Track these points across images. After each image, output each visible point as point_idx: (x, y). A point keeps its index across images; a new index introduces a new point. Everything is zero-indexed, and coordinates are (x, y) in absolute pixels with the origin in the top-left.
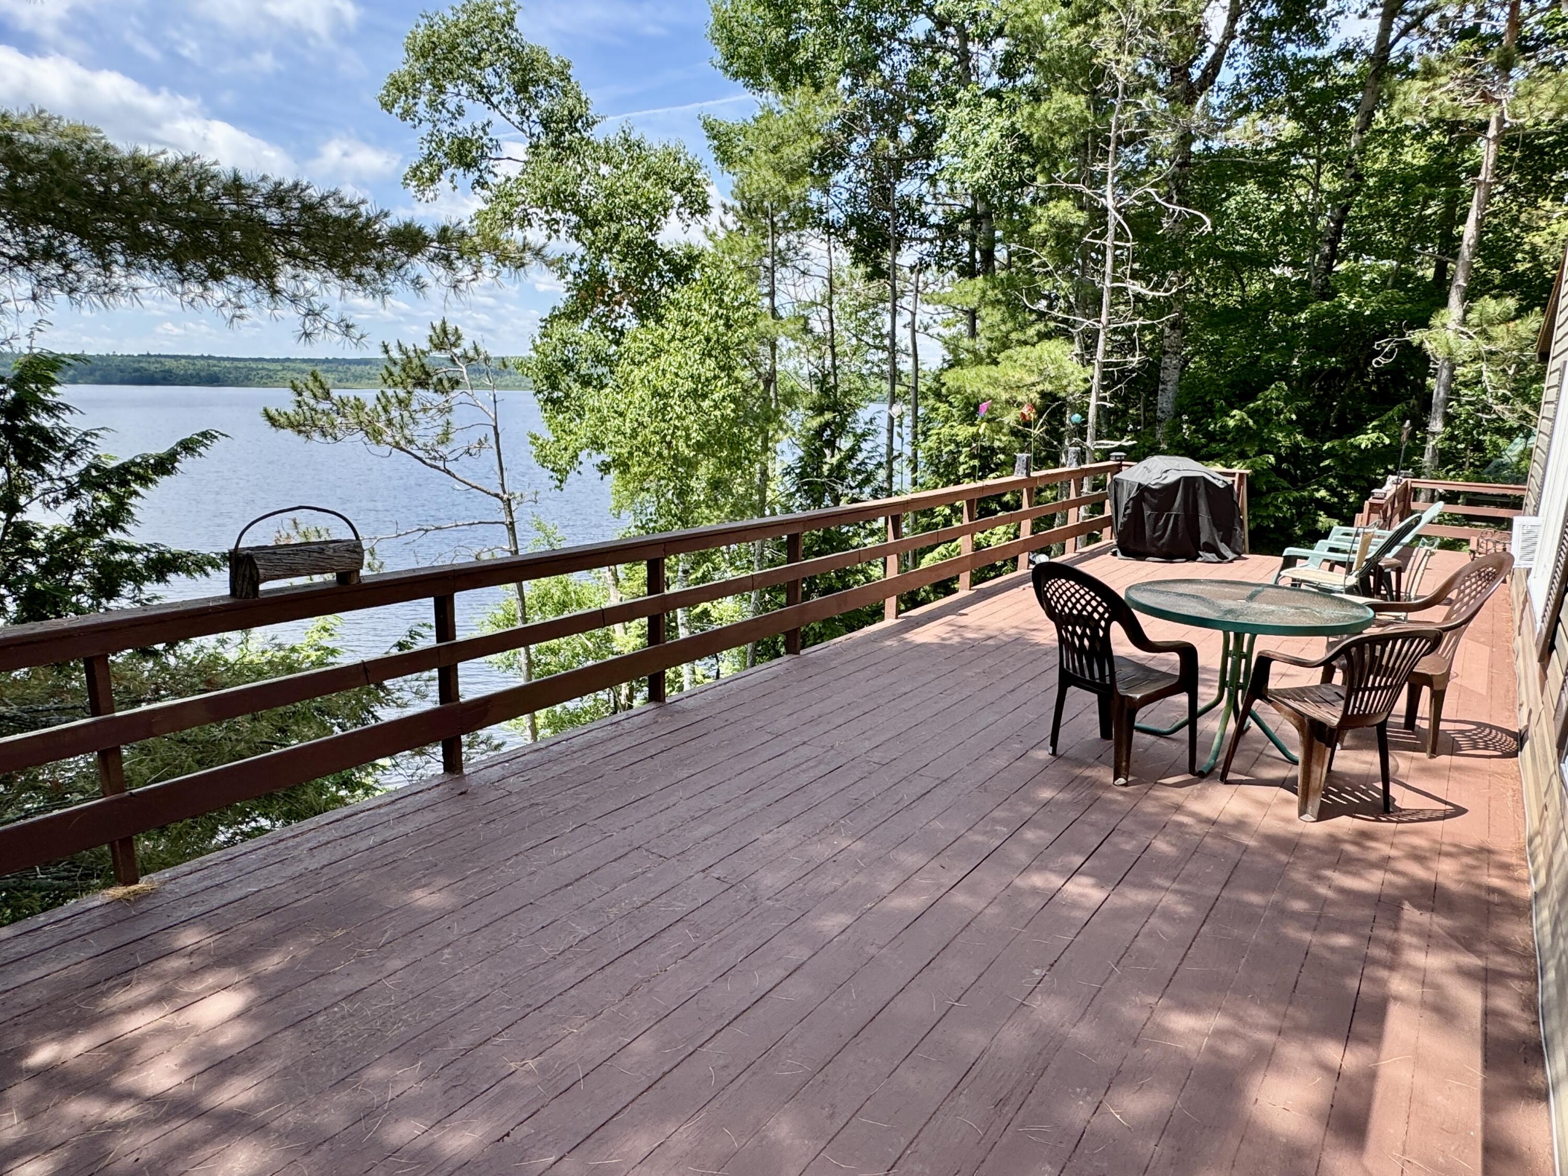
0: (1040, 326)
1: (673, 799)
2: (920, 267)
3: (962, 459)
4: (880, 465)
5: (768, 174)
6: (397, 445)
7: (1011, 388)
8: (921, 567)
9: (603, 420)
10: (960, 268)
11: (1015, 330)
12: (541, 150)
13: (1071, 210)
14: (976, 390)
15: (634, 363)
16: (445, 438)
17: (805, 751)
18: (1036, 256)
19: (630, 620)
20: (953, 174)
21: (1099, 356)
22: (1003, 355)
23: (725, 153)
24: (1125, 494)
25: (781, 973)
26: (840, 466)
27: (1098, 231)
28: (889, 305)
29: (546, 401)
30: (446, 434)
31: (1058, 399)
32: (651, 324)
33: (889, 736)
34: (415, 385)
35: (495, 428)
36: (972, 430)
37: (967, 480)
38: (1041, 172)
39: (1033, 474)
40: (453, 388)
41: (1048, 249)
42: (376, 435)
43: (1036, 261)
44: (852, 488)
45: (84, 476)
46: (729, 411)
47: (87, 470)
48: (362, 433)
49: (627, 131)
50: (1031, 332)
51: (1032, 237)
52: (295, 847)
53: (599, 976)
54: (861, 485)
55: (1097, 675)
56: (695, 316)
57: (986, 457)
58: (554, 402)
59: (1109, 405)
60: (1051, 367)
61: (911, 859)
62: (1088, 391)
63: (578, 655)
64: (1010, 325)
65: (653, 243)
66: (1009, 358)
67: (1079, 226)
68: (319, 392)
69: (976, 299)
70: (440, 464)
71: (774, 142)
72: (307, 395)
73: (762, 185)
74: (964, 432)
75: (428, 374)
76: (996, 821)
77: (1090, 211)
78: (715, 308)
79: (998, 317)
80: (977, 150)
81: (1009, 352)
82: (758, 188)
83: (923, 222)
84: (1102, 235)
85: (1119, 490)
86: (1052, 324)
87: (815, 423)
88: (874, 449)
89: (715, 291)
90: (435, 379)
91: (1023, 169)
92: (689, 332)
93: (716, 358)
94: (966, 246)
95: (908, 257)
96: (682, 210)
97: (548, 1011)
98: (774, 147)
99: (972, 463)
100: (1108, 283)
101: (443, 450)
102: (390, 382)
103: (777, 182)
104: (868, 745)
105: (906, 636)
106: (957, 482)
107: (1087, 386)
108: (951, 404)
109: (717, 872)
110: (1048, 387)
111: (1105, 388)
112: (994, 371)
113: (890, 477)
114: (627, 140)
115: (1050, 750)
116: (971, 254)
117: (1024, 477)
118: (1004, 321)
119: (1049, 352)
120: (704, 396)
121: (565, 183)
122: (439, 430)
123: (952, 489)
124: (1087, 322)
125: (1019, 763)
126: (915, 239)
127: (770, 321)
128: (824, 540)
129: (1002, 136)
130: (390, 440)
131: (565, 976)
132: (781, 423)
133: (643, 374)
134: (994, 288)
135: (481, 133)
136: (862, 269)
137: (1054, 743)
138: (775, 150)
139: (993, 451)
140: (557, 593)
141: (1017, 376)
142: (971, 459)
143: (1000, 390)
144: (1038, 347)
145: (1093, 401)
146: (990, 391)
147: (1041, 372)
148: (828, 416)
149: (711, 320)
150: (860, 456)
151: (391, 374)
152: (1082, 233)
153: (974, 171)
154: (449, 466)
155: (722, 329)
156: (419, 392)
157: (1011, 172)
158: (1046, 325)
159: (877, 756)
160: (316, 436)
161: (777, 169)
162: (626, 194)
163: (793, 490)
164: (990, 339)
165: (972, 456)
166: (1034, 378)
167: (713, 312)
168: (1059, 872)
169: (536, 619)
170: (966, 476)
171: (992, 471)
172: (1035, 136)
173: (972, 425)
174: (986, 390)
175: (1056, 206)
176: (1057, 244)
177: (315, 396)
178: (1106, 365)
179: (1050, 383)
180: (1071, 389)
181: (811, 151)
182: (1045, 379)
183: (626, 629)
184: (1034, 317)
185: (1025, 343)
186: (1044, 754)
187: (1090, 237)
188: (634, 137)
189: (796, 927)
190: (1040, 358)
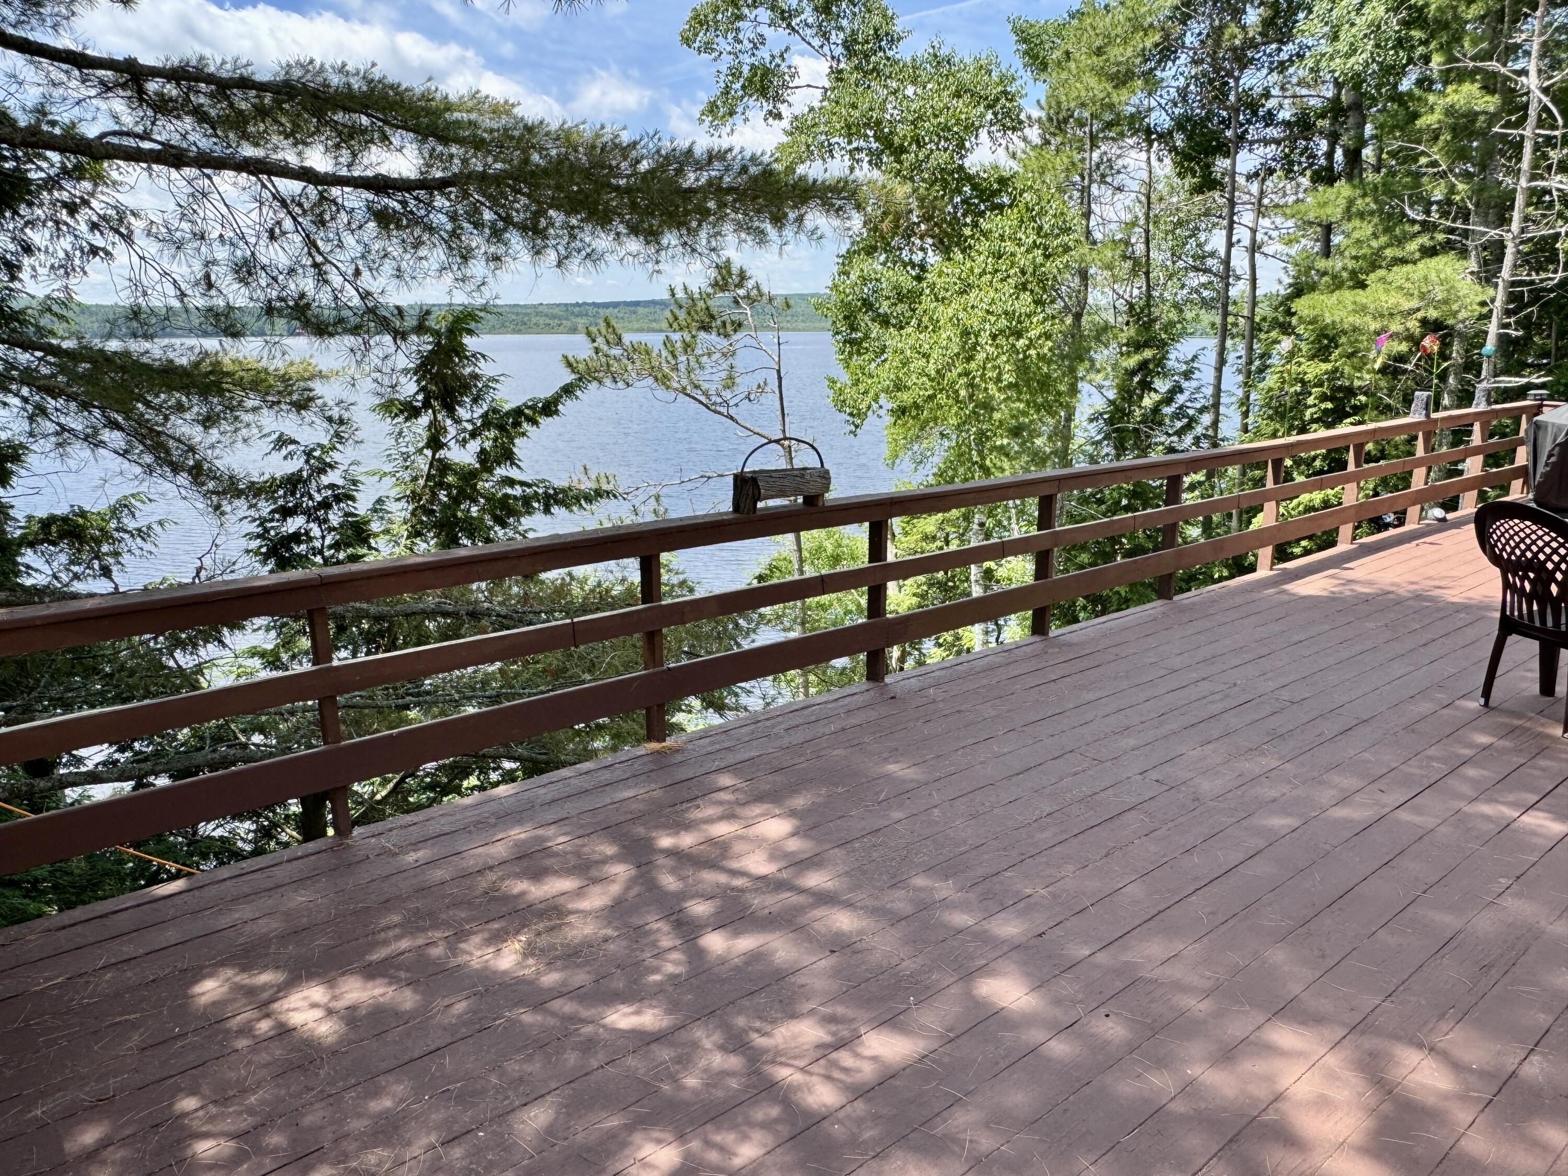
0: (1424, 240)
1: (1089, 717)
2: (1264, 173)
3: (1310, 401)
4: (1202, 410)
5: (1092, 81)
6: (684, 391)
7: (1382, 316)
8: (1252, 527)
9: (905, 363)
10: (1315, 173)
11: (1389, 245)
12: (845, 76)
13: (1477, 93)
14: (1338, 320)
15: (937, 300)
16: (730, 382)
17: (1206, 687)
18: (1423, 153)
19: (905, 579)
20: (1318, 62)
21: (1506, 273)
22: (1372, 276)
23: (1035, 57)
24: (1549, 440)
25: (1241, 856)
26: (1156, 410)
27: (1513, 118)
28: (1225, 223)
29: (845, 342)
30: (731, 378)
31: (1447, 327)
32: (959, 256)
33: (1292, 678)
34: (699, 329)
35: (779, 371)
36: (1328, 366)
37: (1315, 426)
38: (1437, 50)
39: (1434, 416)
40: (735, 331)
41: (1440, 143)
42: (663, 380)
43: (1423, 160)
44: (1169, 435)
45: (486, 419)
46: (1046, 350)
47: (487, 413)
48: (651, 380)
49: (936, 44)
50: (1413, 246)
51: (1420, 131)
52: (773, 727)
53: (1075, 841)
54: (1180, 433)
55: (1550, 623)
56: (1009, 246)
57: (1341, 399)
58: (852, 342)
59: (1514, 333)
60: (1437, 288)
61: (1349, 782)
62: (1488, 316)
63: (851, 612)
64: (1383, 239)
65: (961, 168)
66: (1382, 280)
67: (1486, 113)
68: (611, 337)
69: (1339, 210)
70: (723, 410)
71: (1099, 43)
72: (600, 341)
73: (1083, 93)
74: (1314, 370)
75: (712, 317)
76: (1431, 758)
77: (1502, 93)
78: (1033, 237)
79: (1369, 230)
80: (1354, 30)
81: (1381, 273)
82: (1078, 97)
83: (1269, 119)
84: (1520, 123)
85: (1541, 434)
86: (1440, 237)
87: (1132, 362)
88: (1198, 389)
89: (1033, 219)
90: (719, 322)
91: (1413, 47)
92: (1003, 265)
93: (1032, 291)
94: (1324, 145)
95: (1247, 161)
96: (994, 129)
97: (1039, 859)
98: (1099, 48)
99: (1323, 406)
100: (1523, 183)
101: (727, 395)
102: (675, 325)
103: (1098, 88)
104: (1272, 685)
105: (1286, 587)
106: (1303, 430)
107: (1485, 310)
108: (1298, 336)
109: (1154, 775)
110: (1433, 314)
111: (1508, 313)
112: (1361, 296)
113: (1215, 424)
114: (936, 56)
115: (1482, 701)
116: (1330, 155)
117: (1423, 418)
118: (1375, 236)
119: (1438, 272)
120: (1019, 335)
121: (871, 109)
122: (724, 375)
123: (1294, 438)
124: (1493, 232)
125: (1445, 711)
126: (1259, 141)
127: (1085, 249)
128: (1133, 495)
129: (1388, 10)
130: (675, 385)
131: (1046, 837)
132: (1092, 361)
133: (950, 312)
134: (1364, 195)
135: (778, 60)
136: (1189, 181)
137: (1487, 692)
138: (1099, 52)
139: (1351, 392)
140: (829, 547)
141: (1392, 301)
142: (1322, 401)
143: (1368, 318)
144: (1421, 265)
145: (1493, 329)
146: (1357, 320)
147: (1422, 296)
148: (1148, 353)
149: (1028, 251)
150: (1181, 399)
151: (676, 319)
152: (1491, 123)
153: (1348, 56)
154: (732, 412)
155: (1040, 260)
156: (702, 335)
157: (1397, 53)
158: (1432, 238)
159: (1285, 695)
160: (608, 382)
161: (1100, 73)
162: (936, 116)
163: (1099, 437)
164: (1356, 258)
165: (1323, 398)
166: (1415, 304)
167: (1030, 241)
168: (1514, 805)
169: (810, 572)
170: (1313, 421)
171: (1348, 415)
172: (1433, 7)
173: (1326, 360)
174: (1351, 319)
175: (1456, 91)
176: (1453, 138)
177: (608, 342)
178: (1513, 284)
179: (1435, 308)
180: (1462, 315)
181: (1144, 50)
182: (1428, 305)
183: (900, 587)
184: (1417, 228)
185: (1403, 261)
186: (1475, 704)
187: (1502, 127)
188: (944, 52)
189: (1245, 823)
190: (1426, 278)
